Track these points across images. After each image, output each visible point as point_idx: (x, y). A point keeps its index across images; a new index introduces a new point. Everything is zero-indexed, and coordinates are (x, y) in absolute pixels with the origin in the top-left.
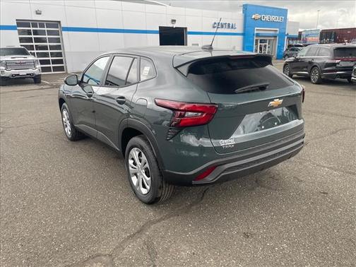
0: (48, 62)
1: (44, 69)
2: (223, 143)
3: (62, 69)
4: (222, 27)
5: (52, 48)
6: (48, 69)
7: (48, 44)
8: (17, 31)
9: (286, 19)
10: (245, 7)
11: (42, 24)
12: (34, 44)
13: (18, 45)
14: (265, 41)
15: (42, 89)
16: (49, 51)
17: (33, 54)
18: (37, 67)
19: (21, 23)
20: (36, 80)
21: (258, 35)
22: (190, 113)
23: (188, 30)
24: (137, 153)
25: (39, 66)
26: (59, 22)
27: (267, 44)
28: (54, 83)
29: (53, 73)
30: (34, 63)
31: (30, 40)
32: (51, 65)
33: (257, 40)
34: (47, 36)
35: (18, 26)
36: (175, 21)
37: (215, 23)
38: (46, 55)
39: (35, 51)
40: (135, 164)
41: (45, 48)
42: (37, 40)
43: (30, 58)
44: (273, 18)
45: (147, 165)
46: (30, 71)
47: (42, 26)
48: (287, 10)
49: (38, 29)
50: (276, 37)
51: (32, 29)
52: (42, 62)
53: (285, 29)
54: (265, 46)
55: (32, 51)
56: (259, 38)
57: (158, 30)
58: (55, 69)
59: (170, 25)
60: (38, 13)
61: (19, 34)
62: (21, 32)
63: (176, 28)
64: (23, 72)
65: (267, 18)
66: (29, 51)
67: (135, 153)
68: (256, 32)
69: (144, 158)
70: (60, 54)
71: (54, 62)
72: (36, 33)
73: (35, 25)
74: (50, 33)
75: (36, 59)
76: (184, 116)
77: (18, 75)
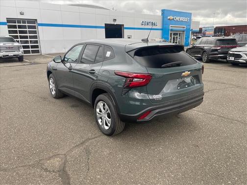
0: (28, 47)
1: (25, 52)
2: (155, 97)
3: (38, 52)
4: (148, 24)
5: (31, 37)
6: (28, 52)
7: (28, 35)
8: (7, 26)
9: (190, 19)
10: (163, 11)
11: (24, 21)
12: (19, 35)
13: (7, 35)
14: (177, 34)
15: (24, 65)
16: (29, 40)
17: (18, 41)
18: (21, 50)
19: (9, 20)
20: (20, 59)
21: (172, 30)
22: (136, 79)
23: (125, 26)
24: (102, 104)
25: (22, 50)
26: (36, 20)
27: (178, 36)
28: (32, 61)
29: (31, 54)
30: (19, 47)
31: (16, 32)
32: (30, 49)
33: (171, 34)
34: (27, 30)
35: (7, 23)
36: (115, 20)
37: (143, 22)
38: (27, 42)
39: (19, 40)
40: (100, 111)
41: (26, 37)
42: (21, 32)
43: (16, 44)
44: (182, 19)
45: (109, 111)
46: (16, 53)
47: (24, 22)
48: (191, 14)
49: (22, 24)
50: (183, 31)
51: (17, 24)
52: (24, 47)
53: (190, 26)
54: (177, 37)
55: (17, 40)
56: (173, 32)
57: (104, 26)
58: (33, 52)
59: (112, 23)
60: (22, 14)
61: (8, 28)
62: (9, 27)
63: (116, 25)
64: (11, 54)
65: (178, 19)
66: (15, 40)
67: (100, 104)
68: (170, 28)
69: (106, 107)
70: (36, 42)
71: (32, 47)
72: (20, 27)
73: (19, 22)
74: (30, 27)
75: (20, 45)
76: (132, 81)
77: (8, 56)
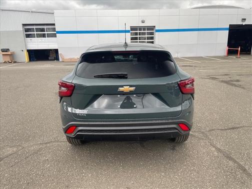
7: (146, 40)
11: (144, 28)
19: (133, 28)
26: (155, 26)
31: (136, 38)
34: (146, 36)
49: (142, 31)
51: (138, 32)
57: (228, 27)
59: (240, 23)
60: (143, 22)
61: (131, 35)
